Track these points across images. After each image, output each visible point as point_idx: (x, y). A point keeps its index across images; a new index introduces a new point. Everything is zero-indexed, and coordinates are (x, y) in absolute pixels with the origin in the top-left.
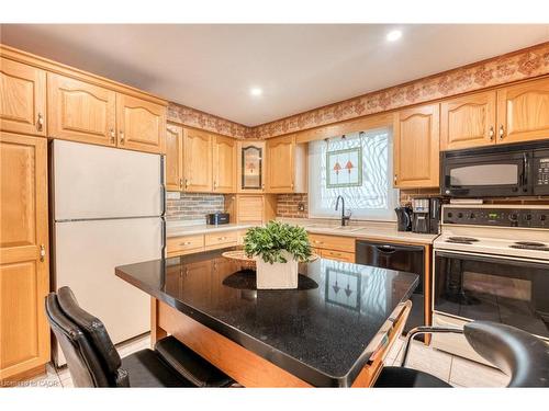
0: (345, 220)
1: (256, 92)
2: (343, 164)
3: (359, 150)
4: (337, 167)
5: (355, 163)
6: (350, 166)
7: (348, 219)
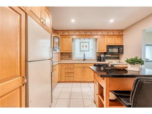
0: (84, 60)
1: (73, 21)
2: (85, 46)
3: (89, 42)
4: (83, 46)
5: (88, 45)
6: (86, 46)
7: (85, 59)
